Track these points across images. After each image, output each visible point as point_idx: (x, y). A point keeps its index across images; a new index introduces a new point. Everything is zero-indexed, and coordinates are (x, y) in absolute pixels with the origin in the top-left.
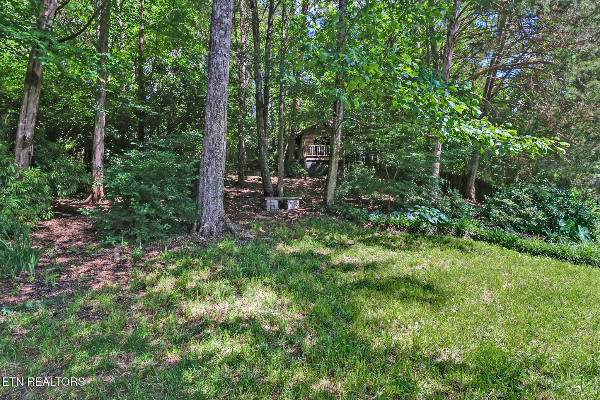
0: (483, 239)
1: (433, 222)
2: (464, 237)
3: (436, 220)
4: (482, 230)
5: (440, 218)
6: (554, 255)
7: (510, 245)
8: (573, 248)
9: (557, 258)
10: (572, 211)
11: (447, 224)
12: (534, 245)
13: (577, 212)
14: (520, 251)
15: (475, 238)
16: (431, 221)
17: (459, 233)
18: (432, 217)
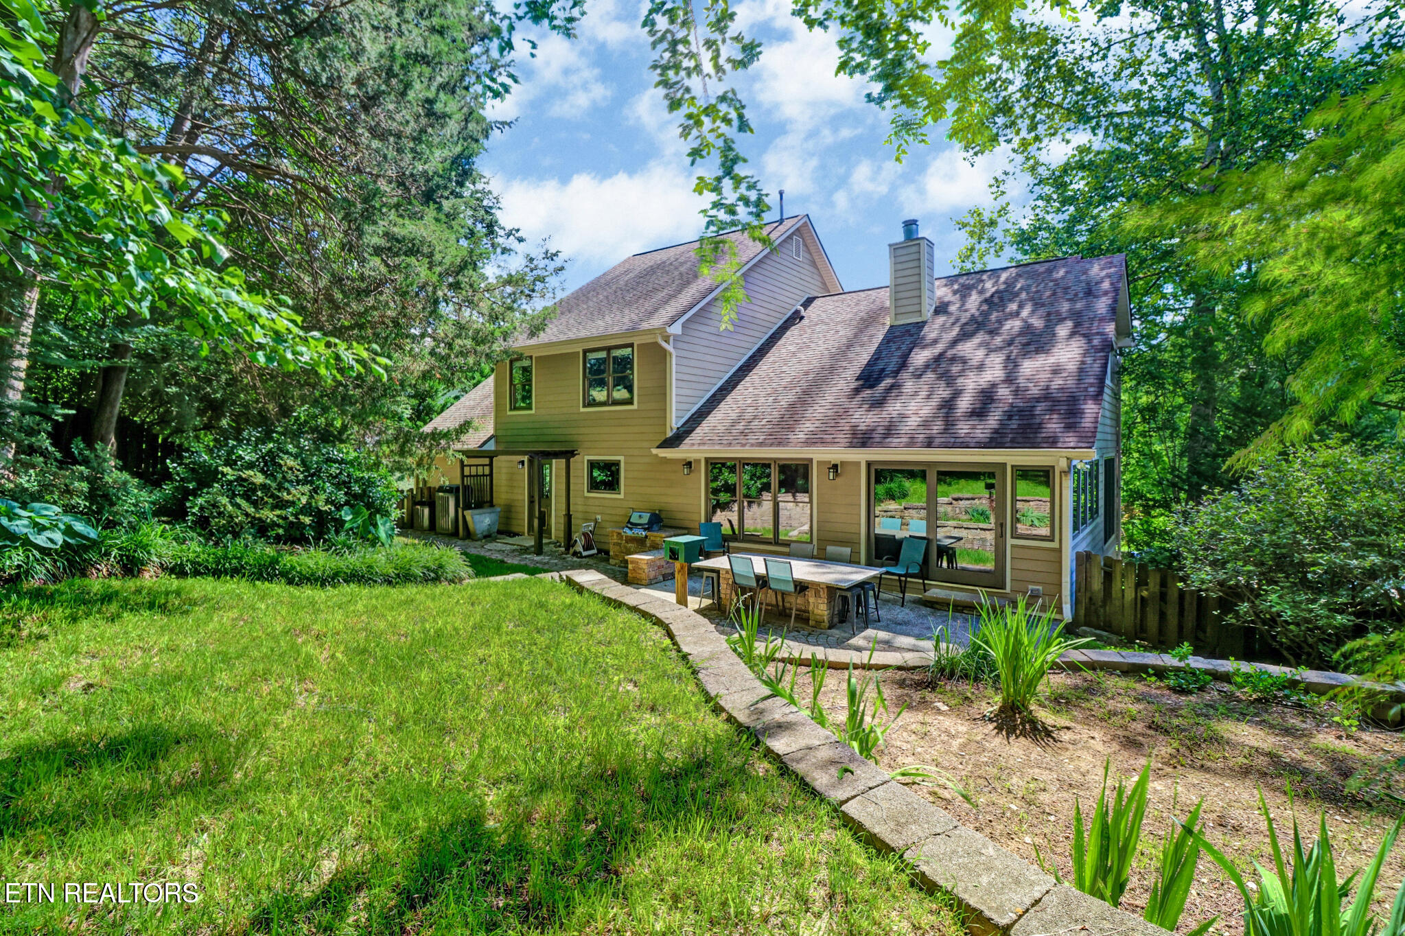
0: (198, 571)
1: (50, 545)
2: (147, 575)
3: (59, 537)
4: (195, 548)
5: (69, 531)
6: (355, 577)
7: (266, 572)
8: (379, 559)
9: (359, 581)
10: (356, 488)
11: (95, 544)
12: (317, 563)
13: (364, 491)
14: (290, 582)
15: (178, 571)
16: (41, 540)
17: (131, 566)
18: (41, 529)
